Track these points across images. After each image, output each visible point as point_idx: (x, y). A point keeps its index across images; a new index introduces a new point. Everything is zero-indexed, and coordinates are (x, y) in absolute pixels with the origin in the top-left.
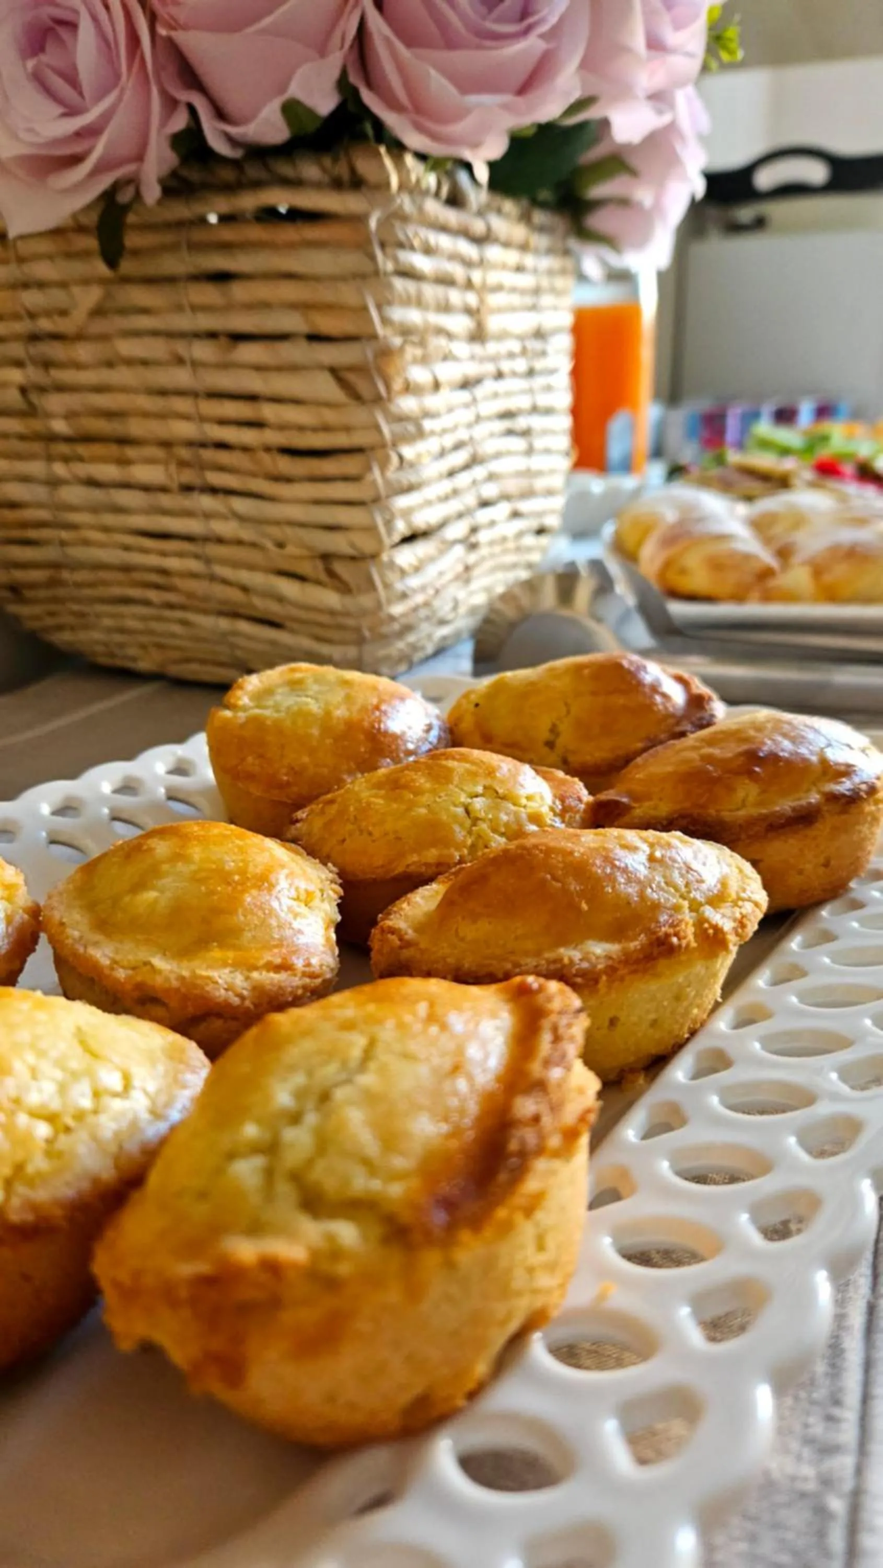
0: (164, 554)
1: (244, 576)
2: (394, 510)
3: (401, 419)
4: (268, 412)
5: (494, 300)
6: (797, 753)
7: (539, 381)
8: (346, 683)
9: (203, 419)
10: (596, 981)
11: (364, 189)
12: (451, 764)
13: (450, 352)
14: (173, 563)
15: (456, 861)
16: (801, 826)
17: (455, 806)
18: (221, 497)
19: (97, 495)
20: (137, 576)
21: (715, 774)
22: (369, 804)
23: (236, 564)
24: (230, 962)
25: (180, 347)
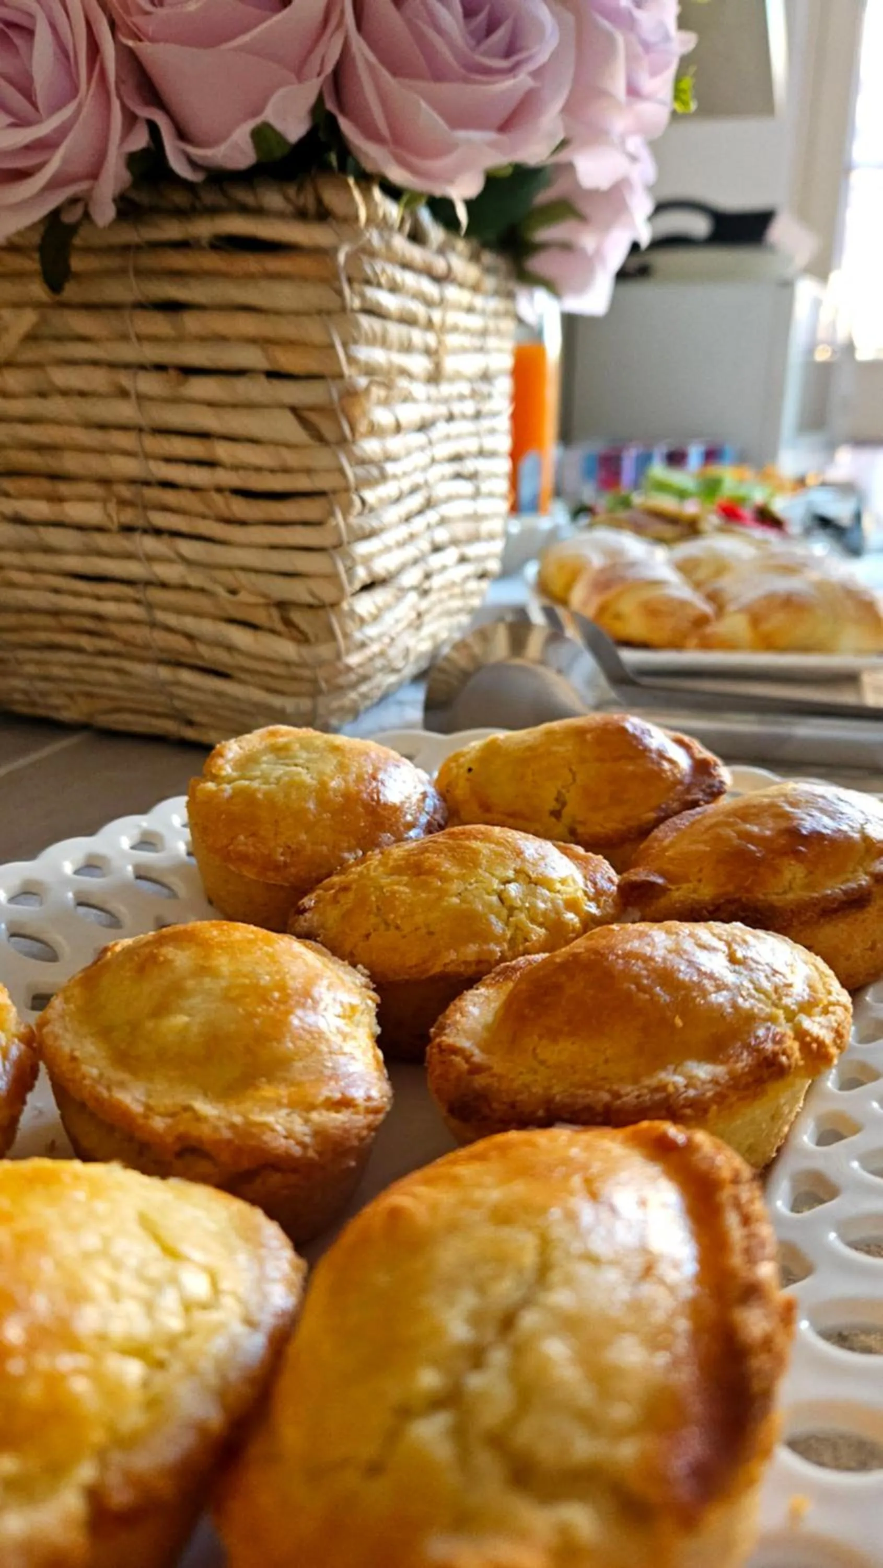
0: (98, 598)
1: (189, 623)
2: (354, 555)
3: (362, 462)
4: (222, 451)
5: (452, 340)
6: (840, 830)
7: (485, 424)
8: (335, 749)
9: (148, 456)
10: (706, 1111)
11: (330, 219)
12: (475, 844)
13: (410, 393)
14: (109, 608)
15: (498, 958)
16: (854, 911)
17: (489, 894)
18: (165, 538)
19: (26, 533)
20: (67, 621)
21: (758, 855)
22: (393, 893)
23: (180, 611)
24: (285, 1101)
25: (124, 379)
